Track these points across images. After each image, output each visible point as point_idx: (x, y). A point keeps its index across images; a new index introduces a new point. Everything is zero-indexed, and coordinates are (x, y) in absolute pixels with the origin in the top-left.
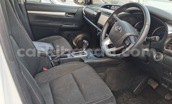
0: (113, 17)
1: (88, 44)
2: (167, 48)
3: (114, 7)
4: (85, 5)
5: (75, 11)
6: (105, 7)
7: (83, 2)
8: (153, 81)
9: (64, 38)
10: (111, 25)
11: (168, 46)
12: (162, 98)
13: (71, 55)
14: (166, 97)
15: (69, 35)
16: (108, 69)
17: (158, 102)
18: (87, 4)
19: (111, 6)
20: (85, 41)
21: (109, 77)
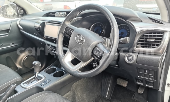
0: (66, 25)
1: (40, 65)
2: (137, 47)
3: (58, 13)
4: (18, 16)
5: (7, 27)
6: (48, 15)
7: (14, 14)
8: (121, 80)
9: (2, 65)
10: (67, 35)
11: (138, 44)
12: (134, 93)
13: (21, 86)
14: (139, 92)
15: (7, 58)
16: (74, 85)
17: (133, 98)
18: (21, 16)
19: (54, 13)
20: (36, 63)
21: (78, 94)
